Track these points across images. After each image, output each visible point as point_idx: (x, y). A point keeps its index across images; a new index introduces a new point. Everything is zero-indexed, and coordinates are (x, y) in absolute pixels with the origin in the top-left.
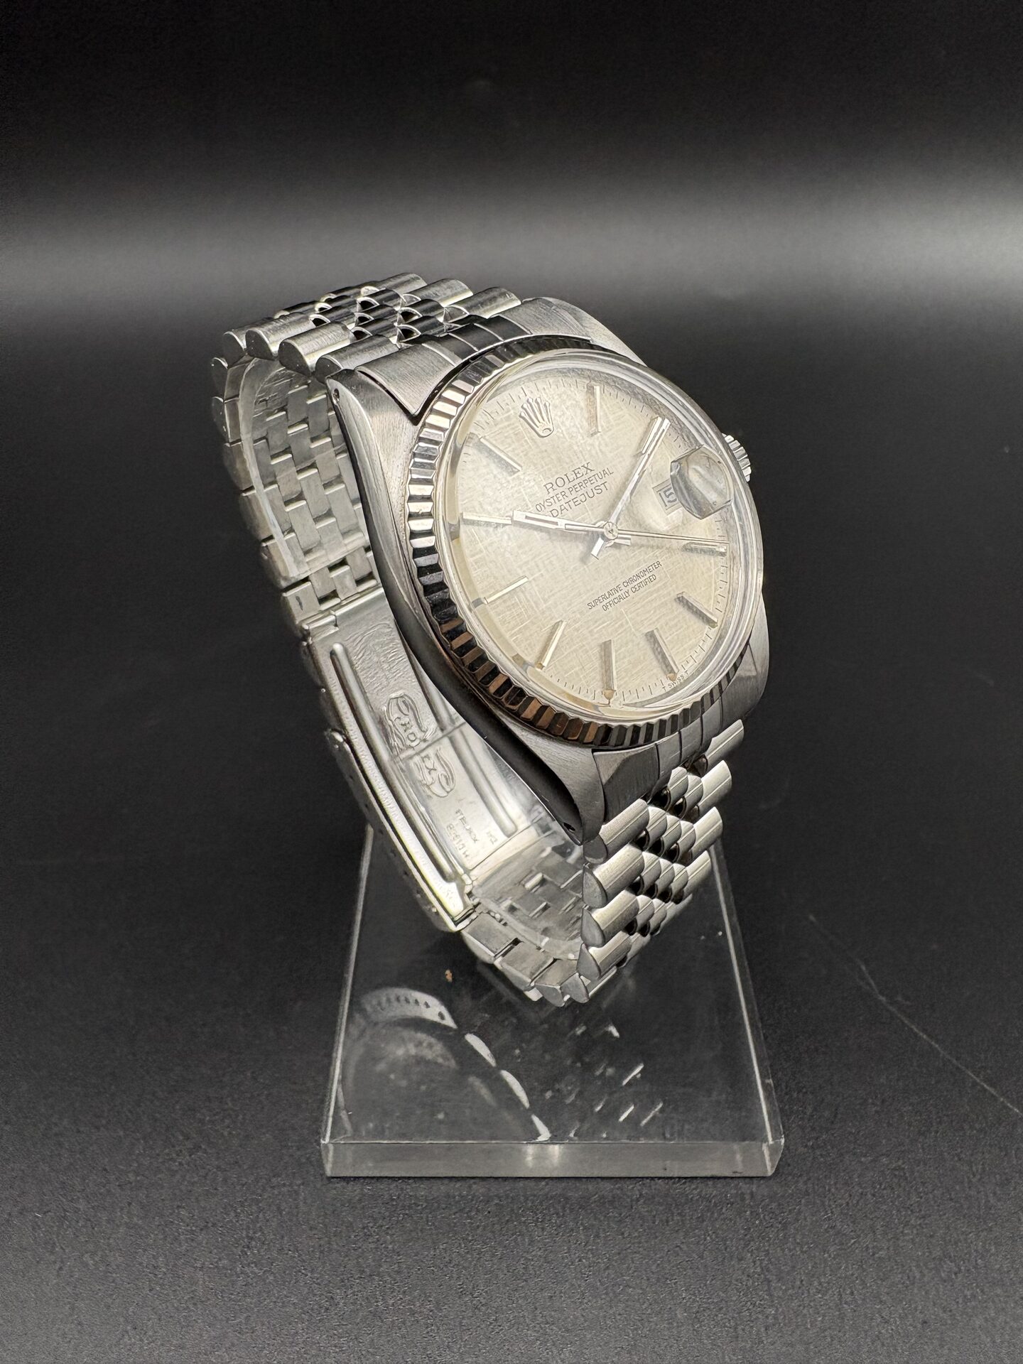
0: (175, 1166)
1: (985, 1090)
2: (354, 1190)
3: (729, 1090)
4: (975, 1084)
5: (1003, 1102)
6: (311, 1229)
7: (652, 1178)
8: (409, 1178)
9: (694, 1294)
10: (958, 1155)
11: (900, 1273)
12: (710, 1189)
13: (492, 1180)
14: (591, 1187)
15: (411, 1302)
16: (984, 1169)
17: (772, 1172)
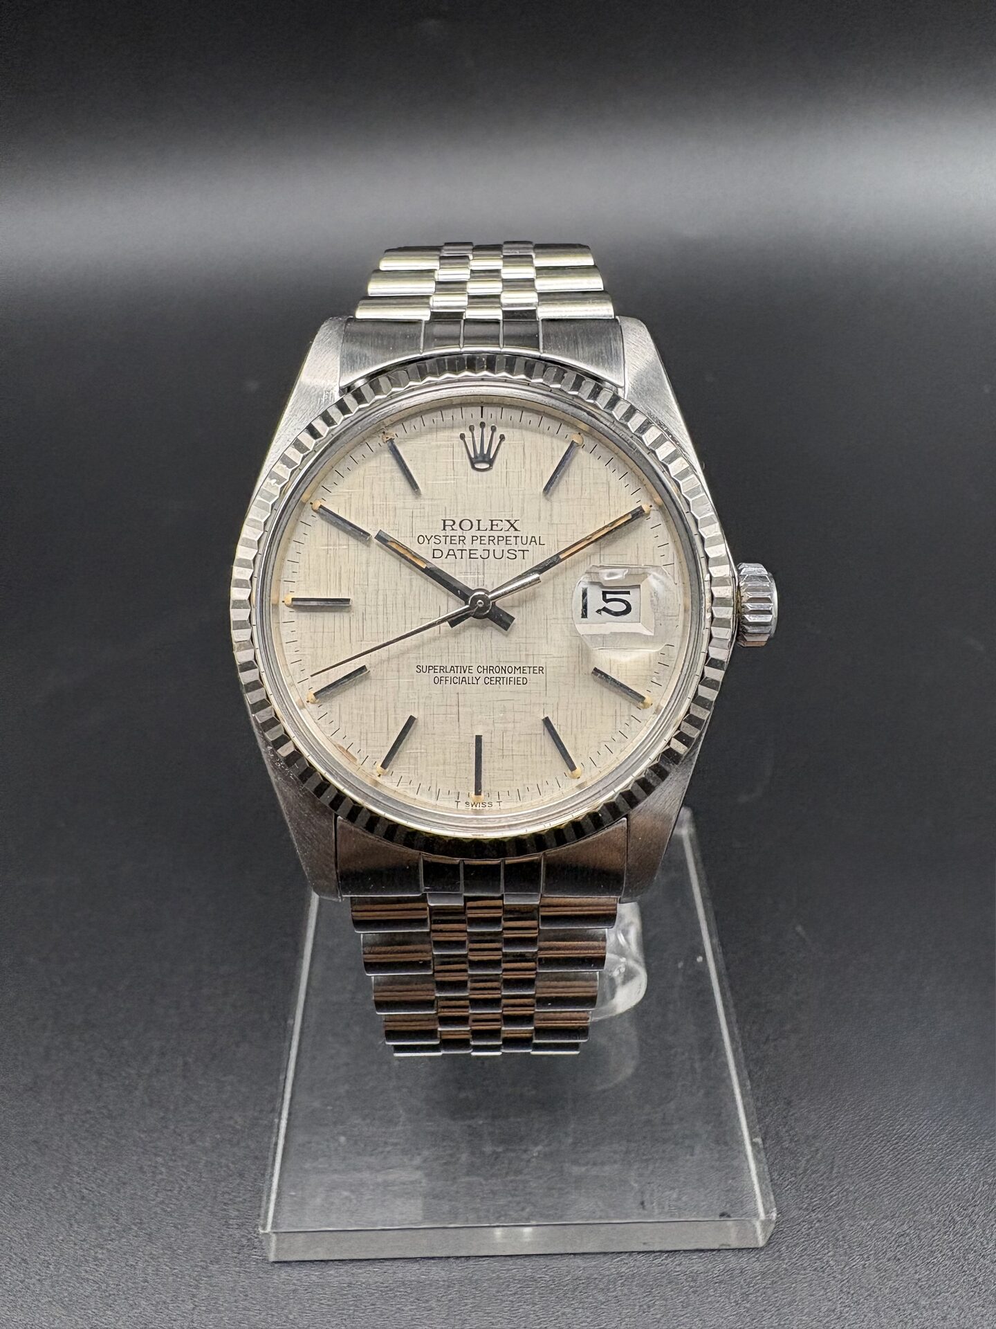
17: (764, 1243)
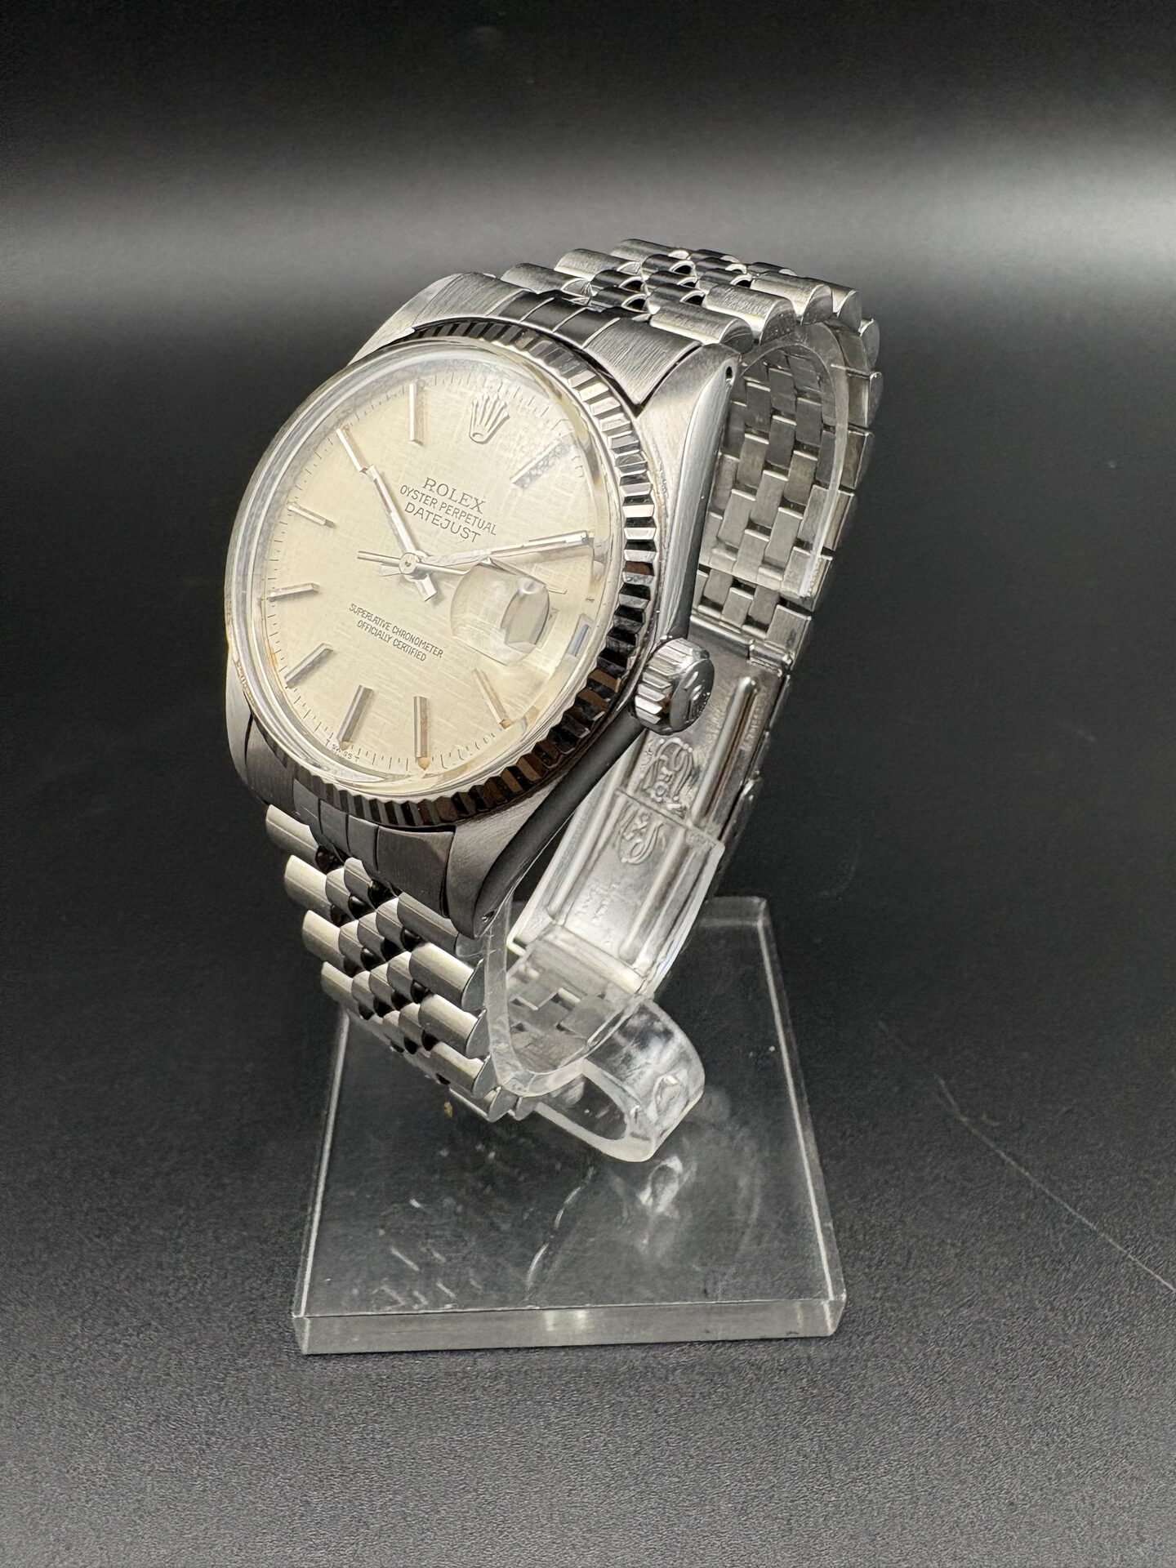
0: (119, 1349)
1: (1083, 1225)
2: (336, 1369)
3: (782, 1236)
4: (1071, 1218)
5: (1104, 1238)
6: (283, 1419)
7: (692, 1343)
8: (401, 1353)
9: (740, 1481)
10: (1051, 1303)
11: (983, 1446)
12: (761, 1354)
13: (501, 1352)
14: (619, 1355)
15: (404, 1504)
16: (1081, 1319)
17: (834, 1330)
